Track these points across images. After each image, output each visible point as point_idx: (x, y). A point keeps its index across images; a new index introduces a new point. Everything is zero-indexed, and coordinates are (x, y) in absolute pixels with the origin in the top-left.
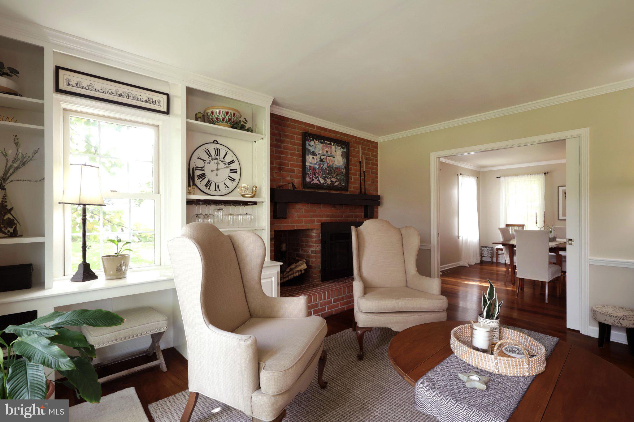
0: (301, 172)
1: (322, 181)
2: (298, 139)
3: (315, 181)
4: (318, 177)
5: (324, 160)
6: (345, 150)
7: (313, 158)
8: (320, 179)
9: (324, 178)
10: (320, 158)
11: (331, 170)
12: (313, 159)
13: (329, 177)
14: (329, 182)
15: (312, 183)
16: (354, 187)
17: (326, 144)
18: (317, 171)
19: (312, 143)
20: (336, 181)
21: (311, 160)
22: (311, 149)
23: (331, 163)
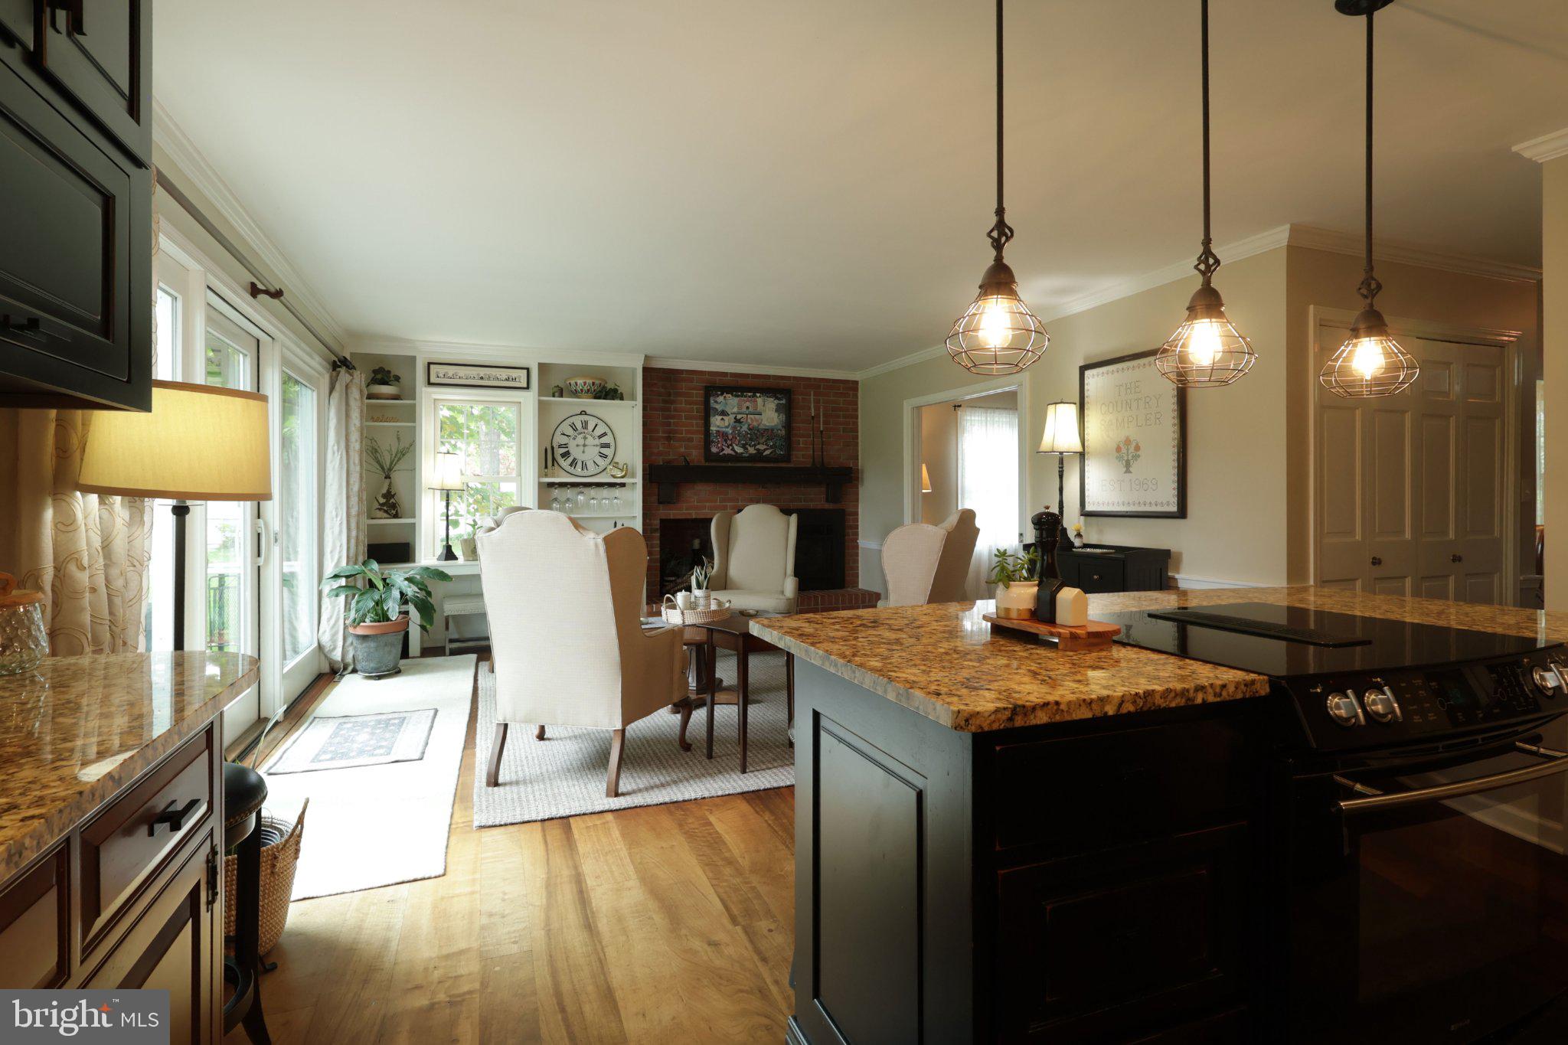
0: (703, 441)
1: (739, 450)
2: (698, 395)
3: (727, 451)
4: (731, 445)
5: (742, 420)
6: (784, 402)
7: (722, 419)
8: (736, 448)
9: (744, 446)
10: (735, 418)
11: (756, 434)
12: (722, 422)
13: (753, 443)
14: (752, 450)
15: (721, 454)
16: (802, 456)
17: (745, 396)
18: (730, 437)
19: (721, 399)
20: (765, 450)
21: (717, 423)
22: (719, 407)
23: (755, 424)
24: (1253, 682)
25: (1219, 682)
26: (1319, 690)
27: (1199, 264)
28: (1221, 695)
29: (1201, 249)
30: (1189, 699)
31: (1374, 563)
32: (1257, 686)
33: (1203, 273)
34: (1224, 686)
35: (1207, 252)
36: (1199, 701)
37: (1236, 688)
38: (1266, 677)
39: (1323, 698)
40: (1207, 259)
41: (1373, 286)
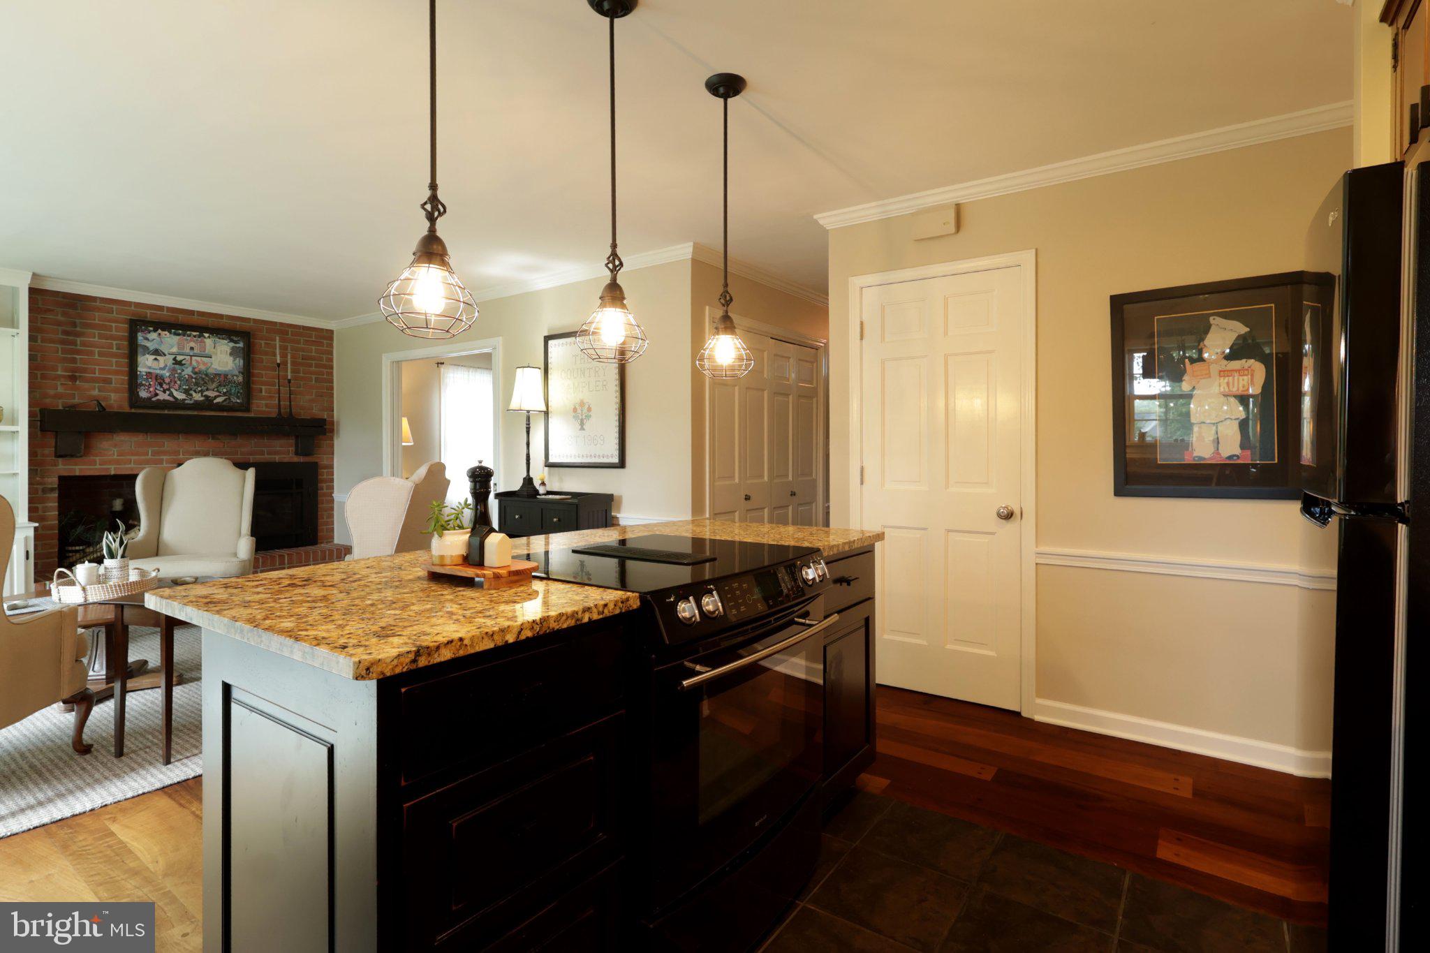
0: (126, 383)
1: (180, 396)
2: (121, 330)
3: (163, 396)
4: (169, 389)
5: (183, 362)
6: (241, 345)
7: (156, 359)
8: (175, 393)
9: (187, 392)
10: (175, 359)
11: (203, 379)
12: (156, 362)
13: (199, 389)
14: (197, 397)
15: (154, 399)
16: (264, 405)
17: (189, 336)
18: (167, 380)
19: (153, 336)
20: (216, 397)
21: (146, 363)
22: (151, 346)
23: (202, 367)
24: (627, 599)
25: (603, 602)
26: (672, 599)
27: (608, 263)
28: (603, 612)
29: (609, 251)
30: (578, 620)
31: (746, 499)
32: (631, 602)
33: (612, 271)
34: (606, 605)
35: (614, 255)
36: (586, 620)
37: (615, 605)
38: (637, 594)
39: (675, 604)
40: (614, 259)
41: (728, 298)
